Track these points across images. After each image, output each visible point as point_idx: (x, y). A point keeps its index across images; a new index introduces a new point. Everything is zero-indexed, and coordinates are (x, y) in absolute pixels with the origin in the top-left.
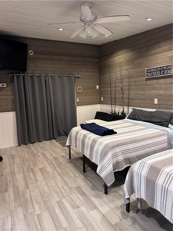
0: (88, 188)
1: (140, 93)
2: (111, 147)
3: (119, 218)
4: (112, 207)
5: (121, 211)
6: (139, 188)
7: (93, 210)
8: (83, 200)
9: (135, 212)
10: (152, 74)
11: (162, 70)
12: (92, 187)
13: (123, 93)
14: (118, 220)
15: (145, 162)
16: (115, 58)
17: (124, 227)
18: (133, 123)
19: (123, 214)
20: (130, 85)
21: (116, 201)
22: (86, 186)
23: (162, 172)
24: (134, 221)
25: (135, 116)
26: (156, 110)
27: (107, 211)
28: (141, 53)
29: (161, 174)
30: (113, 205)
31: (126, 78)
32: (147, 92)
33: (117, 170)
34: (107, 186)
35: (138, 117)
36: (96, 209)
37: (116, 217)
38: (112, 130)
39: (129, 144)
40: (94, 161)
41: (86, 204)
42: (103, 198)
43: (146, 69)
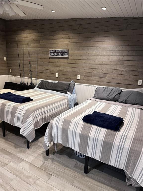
0: (11, 148)
1: (45, 68)
2: (32, 111)
3: (43, 161)
4: (35, 156)
5: (43, 157)
6: (57, 136)
7: (20, 163)
8: (10, 158)
9: (52, 154)
10: (54, 54)
11: (61, 52)
12: (14, 146)
13: (31, 66)
14: (42, 163)
15: (60, 118)
16: (22, 35)
17: (47, 166)
18: (42, 92)
19: (45, 158)
20: (37, 61)
21: (37, 151)
22: (9, 147)
23: (72, 122)
24: (53, 160)
25: (43, 86)
26: (58, 81)
27: (32, 160)
28: (45, 36)
29: (71, 124)
30: (35, 154)
31: (33, 54)
32: (51, 68)
33: (36, 128)
34: (29, 142)
35: (46, 87)
36: (23, 161)
37: (40, 162)
38: (29, 98)
39: (44, 107)
40: (15, 124)
41: (13, 160)
42: (27, 151)
43: (49, 50)
